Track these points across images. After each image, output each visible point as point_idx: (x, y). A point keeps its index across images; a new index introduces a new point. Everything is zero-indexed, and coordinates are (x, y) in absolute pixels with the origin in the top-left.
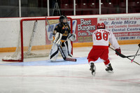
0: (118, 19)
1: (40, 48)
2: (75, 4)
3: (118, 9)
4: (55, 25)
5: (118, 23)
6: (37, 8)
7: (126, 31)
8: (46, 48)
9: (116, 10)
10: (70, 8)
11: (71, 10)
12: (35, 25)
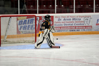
0: (68, 17)
1: (13, 37)
2: (38, 6)
3: (68, 10)
4: (23, 20)
5: (68, 20)
6: (10, 8)
7: (74, 25)
8: (18, 37)
9: (67, 10)
10: (35, 8)
11: (35, 10)
12: (9, 20)
